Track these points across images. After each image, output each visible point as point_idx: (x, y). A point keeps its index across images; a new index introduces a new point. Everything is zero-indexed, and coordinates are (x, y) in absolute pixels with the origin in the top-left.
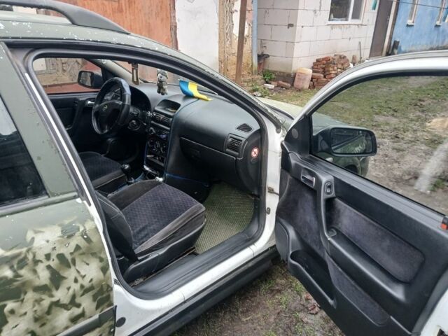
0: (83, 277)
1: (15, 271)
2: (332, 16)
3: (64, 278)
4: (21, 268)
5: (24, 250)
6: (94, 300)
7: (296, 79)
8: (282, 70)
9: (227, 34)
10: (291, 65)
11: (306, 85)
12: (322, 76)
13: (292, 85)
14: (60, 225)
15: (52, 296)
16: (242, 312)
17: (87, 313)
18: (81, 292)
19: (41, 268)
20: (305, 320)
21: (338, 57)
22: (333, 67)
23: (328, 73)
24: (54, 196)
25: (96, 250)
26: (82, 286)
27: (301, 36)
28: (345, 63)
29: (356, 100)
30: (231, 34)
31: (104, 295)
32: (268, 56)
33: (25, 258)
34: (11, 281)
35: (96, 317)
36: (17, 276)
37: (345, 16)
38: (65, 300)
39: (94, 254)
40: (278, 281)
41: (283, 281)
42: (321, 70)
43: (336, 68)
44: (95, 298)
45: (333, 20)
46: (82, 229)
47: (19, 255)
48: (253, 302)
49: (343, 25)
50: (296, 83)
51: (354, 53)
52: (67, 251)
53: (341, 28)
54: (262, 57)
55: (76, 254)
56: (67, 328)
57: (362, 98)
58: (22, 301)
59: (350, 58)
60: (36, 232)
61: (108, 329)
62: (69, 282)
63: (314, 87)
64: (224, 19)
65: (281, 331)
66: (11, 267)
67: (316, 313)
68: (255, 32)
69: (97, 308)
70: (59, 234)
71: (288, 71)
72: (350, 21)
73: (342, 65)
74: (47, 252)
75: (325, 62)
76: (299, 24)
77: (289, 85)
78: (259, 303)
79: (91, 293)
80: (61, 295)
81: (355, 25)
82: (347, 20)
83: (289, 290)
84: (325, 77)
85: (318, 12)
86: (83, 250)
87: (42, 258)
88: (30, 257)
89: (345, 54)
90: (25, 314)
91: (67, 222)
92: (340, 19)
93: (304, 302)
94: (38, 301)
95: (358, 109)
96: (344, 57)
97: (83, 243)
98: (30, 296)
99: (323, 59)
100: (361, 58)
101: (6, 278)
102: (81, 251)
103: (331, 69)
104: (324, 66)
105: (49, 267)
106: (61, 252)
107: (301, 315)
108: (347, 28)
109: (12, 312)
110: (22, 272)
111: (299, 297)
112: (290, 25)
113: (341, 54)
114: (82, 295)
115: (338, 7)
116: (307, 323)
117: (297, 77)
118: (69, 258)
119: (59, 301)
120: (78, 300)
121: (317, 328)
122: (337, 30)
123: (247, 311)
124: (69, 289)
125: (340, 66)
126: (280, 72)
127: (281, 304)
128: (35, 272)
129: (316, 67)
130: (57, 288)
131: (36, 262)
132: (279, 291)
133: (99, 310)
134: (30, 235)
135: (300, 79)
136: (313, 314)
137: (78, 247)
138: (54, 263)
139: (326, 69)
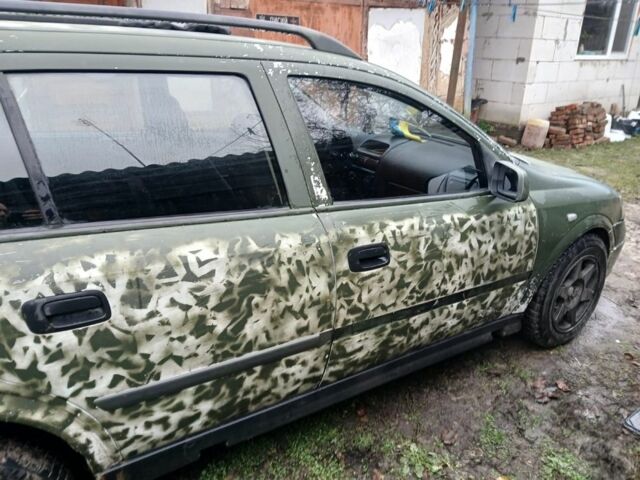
0: (314, 288)
1: (264, 268)
2: (582, 48)
3: (299, 285)
4: (269, 265)
5: (273, 249)
6: (318, 316)
7: (525, 134)
8: (506, 121)
9: (432, 71)
10: (519, 114)
11: (540, 142)
12: (564, 130)
13: (519, 142)
14: (301, 234)
15: (287, 300)
16: (452, 391)
17: (311, 329)
18: (310, 304)
19: (283, 269)
20: (531, 408)
21: (589, 105)
22: (581, 119)
23: (572, 127)
24: (295, 207)
25: (326, 265)
26: (311, 298)
27: (535, 75)
28: (599, 114)
29: (613, 165)
30: (437, 71)
31: (327, 314)
32: (485, 102)
33: (273, 257)
34: (260, 276)
35: (317, 335)
36: (265, 272)
37: (602, 48)
38: (297, 308)
39: (324, 268)
40: (497, 365)
41: (504, 366)
42: (563, 122)
43: (584, 120)
44: (319, 313)
45: (583, 54)
46: (317, 241)
47: (268, 253)
48: (465, 383)
49: (599, 60)
50: (525, 139)
51: (613, 101)
52: (304, 259)
53: (595, 65)
54: (477, 103)
55: (310, 264)
56: (292, 338)
57: (623, 163)
58: (266, 297)
59: (606, 106)
60: (283, 236)
61: (323, 354)
62: (301, 290)
63: (551, 146)
64: (428, 51)
65: (499, 415)
66: (262, 263)
67: (546, 403)
68: (470, 68)
69: (320, 325)
70: (299, 241)
71: (514, 123)
72: (609, 54)
73: (595, 116)
74: (289, 256)
75: (569, 111)
76: (533, 58)
77: (515, 142)
78: (472, 385)
79: (317, 307)
80: (294, 301)
81: (617, 60)
82: (604, 53)
83: (511, 376)
84: (568, 132)
85: (561, 42)
86: (317, 261)
87: (285, 260)
88: (277, 257)
89: (599, 102)
90: (266, 311)
91: (305, 232)
92: (593, 52)
93: (529, 389)
94: (277, 302)
95: (616, 177)
96: (598, 106)
97: (317, 255)
98: (272, 294)
99: (566, 108)
100: (624, 108)
101: (257, 271)
102: (314, 262)
103: (577, 122)
104: (567, 117)
105: (289, 271)
106: (299, 259)
107: (526, 402)
108: (604, 65)
109: (257, 306)
110: (270, 270)
111: (523, 385)
112: (520, 60)
113: (593, 101)
114: (310, 307)
115: (591, 36)
116: (533, 411)
117: (526, 131)
118: (305, 265)
119: (292, 306)
120: (306, 311)
121: (546, 417)
122: (588, 68)
123: (458, 390)
124: (301, 296)
125: (591, 118)
126: (502, 124)
127: (500, 388)
128: (278, 272)
129: (555, 118)
130: (292, 293)
131: (281, 263)
132: (498, 375)
133: (320, 329)
134: (278, 238)
135: (530, 134)
136: (540, 403)
137: (312, 258)
138: (293, 267)
139: (570, 122)
